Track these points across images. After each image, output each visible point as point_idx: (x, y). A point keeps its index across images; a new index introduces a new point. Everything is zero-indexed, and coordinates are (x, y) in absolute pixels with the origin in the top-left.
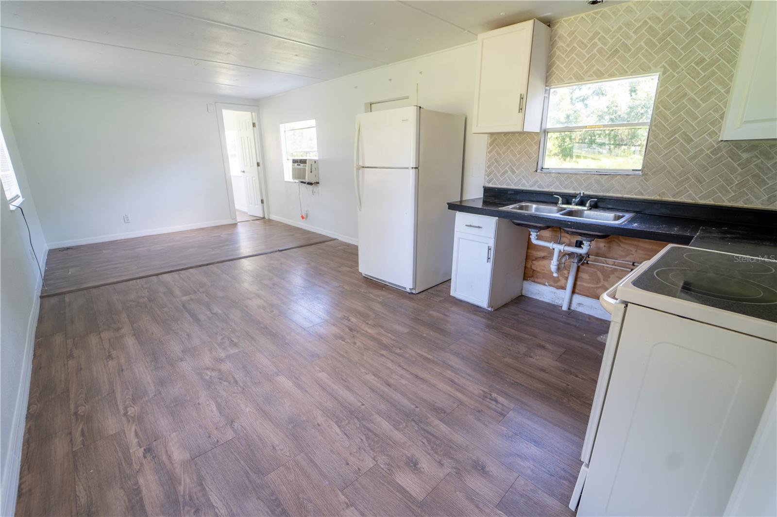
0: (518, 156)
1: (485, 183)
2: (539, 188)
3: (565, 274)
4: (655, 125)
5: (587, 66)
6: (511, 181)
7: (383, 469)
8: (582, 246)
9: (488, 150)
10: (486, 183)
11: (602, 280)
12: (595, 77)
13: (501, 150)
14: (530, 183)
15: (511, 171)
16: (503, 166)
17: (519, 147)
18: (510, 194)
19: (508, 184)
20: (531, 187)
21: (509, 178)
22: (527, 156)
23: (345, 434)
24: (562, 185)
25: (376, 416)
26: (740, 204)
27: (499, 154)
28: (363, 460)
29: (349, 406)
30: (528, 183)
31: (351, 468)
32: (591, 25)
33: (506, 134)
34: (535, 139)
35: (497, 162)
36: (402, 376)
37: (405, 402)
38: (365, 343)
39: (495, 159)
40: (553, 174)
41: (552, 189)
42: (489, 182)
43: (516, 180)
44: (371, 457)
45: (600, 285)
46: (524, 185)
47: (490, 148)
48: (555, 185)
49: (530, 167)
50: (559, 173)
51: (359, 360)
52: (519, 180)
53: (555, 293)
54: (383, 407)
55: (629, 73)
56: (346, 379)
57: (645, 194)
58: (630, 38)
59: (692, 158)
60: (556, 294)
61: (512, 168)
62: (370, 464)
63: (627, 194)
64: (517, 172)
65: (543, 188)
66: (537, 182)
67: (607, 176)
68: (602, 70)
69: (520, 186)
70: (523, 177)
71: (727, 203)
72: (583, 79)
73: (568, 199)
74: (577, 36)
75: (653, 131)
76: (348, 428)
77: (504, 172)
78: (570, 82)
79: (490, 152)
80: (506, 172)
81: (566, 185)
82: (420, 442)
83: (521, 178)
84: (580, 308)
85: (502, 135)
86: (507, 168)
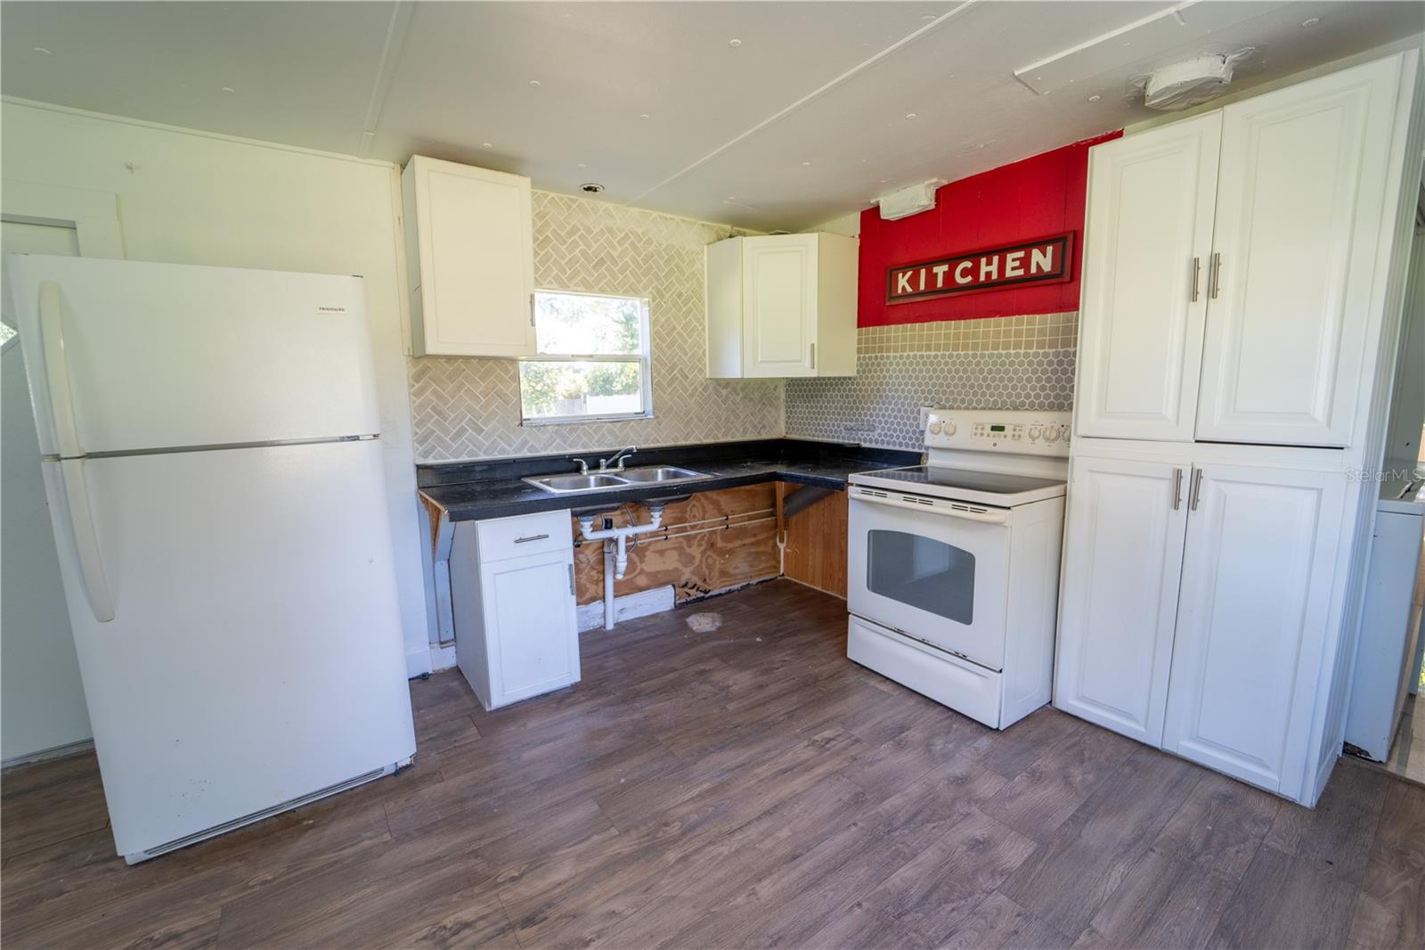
0: (484, 400)
1: (415, 459)
2: (530, 452)
3: (593, 576)
4: (656, 359)
5: (570, 269)
6: (476, 447)
7: (1004, 882)
8: (652, 520)
9: (413, 390)
10: (417, 457)
11: (638, 564)
12: (583, 289)
13: (444, 390)
14: (515, 446)
15: (472, 428)
16: (453, 419)
17: (483, 385)
18: (480, 472)
19: (471, 453)
20: (516, 453)
21: (470, 441)
22: (500, 400)
23: (947, 937)
24: (565, 443)
25: (888, 884)
26: (729, 439)
27: (440, 397)
28: (998, 909)
29: (865, 931)
30: (511, 446)
31: (1022, 926)
32: (566, 214)
33: (482, 359)
34: (509, 372)
35: (439, 413)
36: (768, 834)
37: (842, 838)
38: (622, 889)
39: (434, 408)
40: (550, 427)
41: (552, 451)
42: (426, 454)
43: (487, 444)
44: (987, 897)
45: (638, 571)
46: (503, 451)
47: (417, 386)
48: (554, 444)
49: (509, 417)
50: (558, 425)
51: (694, 907)
52: (493, 443)
53: (587, 612)
54: (862, 873)
55: (621, 292)
56: (771, 937)
57: (660, 440)
58: (615, 249)
59: (692, 396)
60: (589, 614)
61: (474, 423)
62: (1001, 899)
63: (645, 443)
64: (486, 429)
65: (538, 452)
66: (525, 442)
67: (620, 424)
68: (591, 280)
69: (496, 453)
70: (499, 436)
71: (722, 440)
72: (568, 287)
73: (594, 461)
74: (549, 223)
75: (655, 366)
76: (930, 933)
77: (458, 431)
78: (548, 286)
79: (418, 394)
80: (463, 430)
81: (572, 441)
82: (934, 831)
83: (495, 440)
84: (624, 615)
85: (442, 361)
86: (463, 424)
